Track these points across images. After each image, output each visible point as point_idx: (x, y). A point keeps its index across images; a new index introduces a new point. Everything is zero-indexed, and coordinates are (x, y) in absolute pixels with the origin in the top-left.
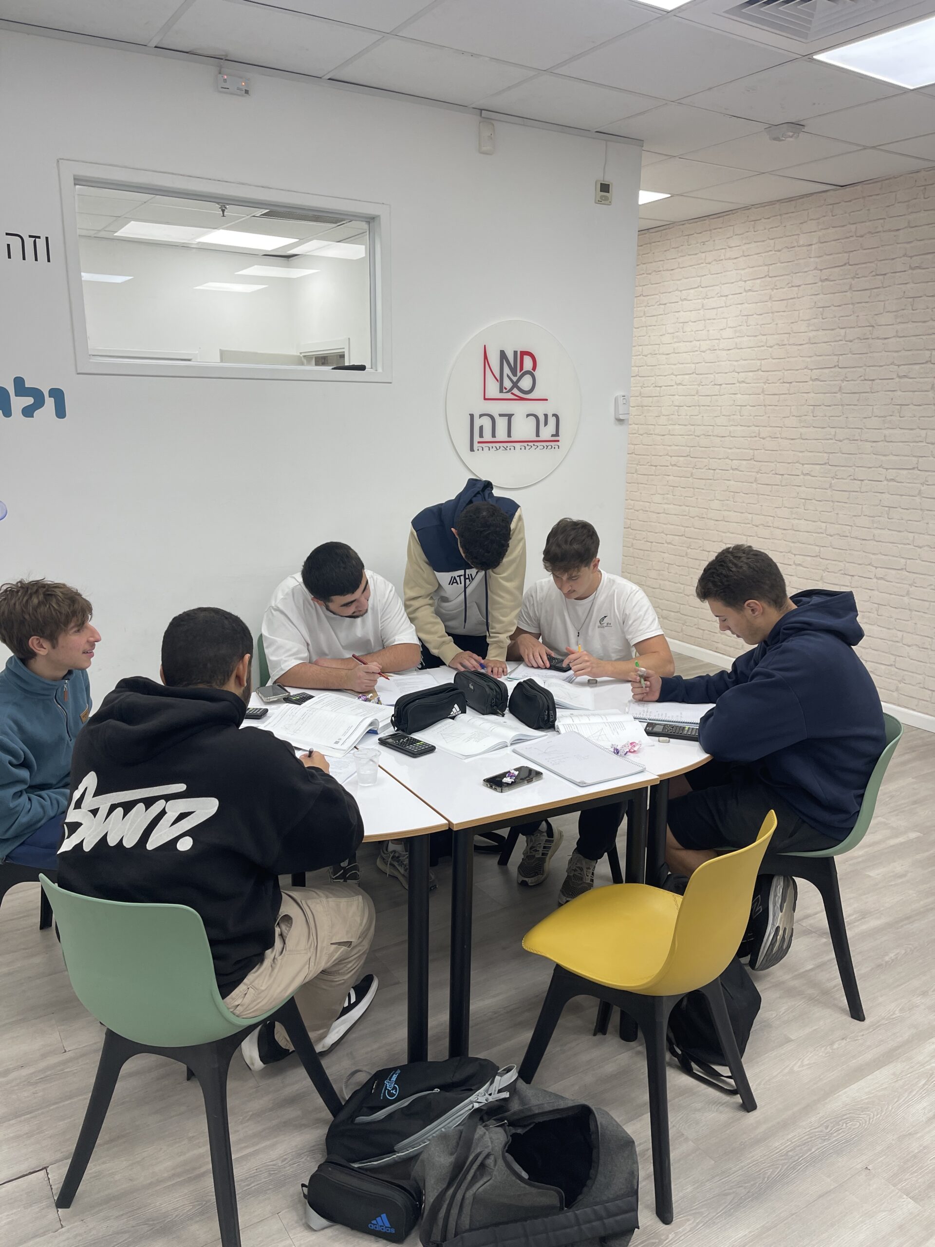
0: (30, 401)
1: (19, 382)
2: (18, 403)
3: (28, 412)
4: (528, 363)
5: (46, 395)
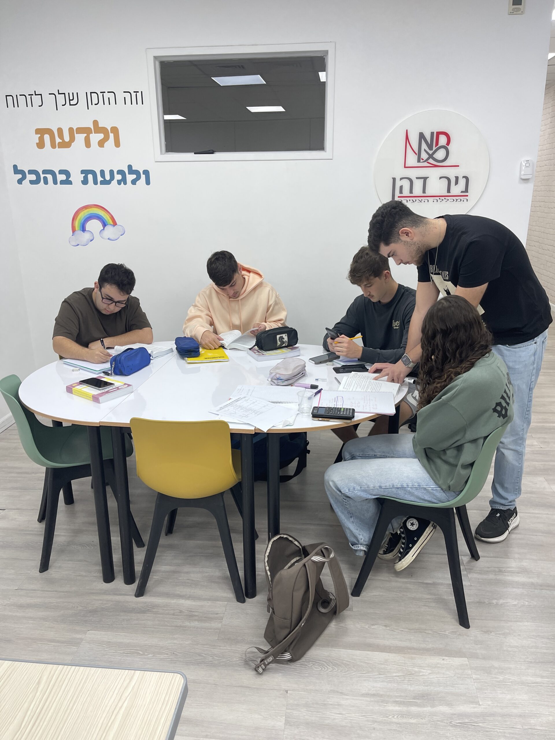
0: (134, 176)
1: (130, 167)
2: (130, 178)
3: (134, 182)
4: (443, 140)
5: (141, 173)
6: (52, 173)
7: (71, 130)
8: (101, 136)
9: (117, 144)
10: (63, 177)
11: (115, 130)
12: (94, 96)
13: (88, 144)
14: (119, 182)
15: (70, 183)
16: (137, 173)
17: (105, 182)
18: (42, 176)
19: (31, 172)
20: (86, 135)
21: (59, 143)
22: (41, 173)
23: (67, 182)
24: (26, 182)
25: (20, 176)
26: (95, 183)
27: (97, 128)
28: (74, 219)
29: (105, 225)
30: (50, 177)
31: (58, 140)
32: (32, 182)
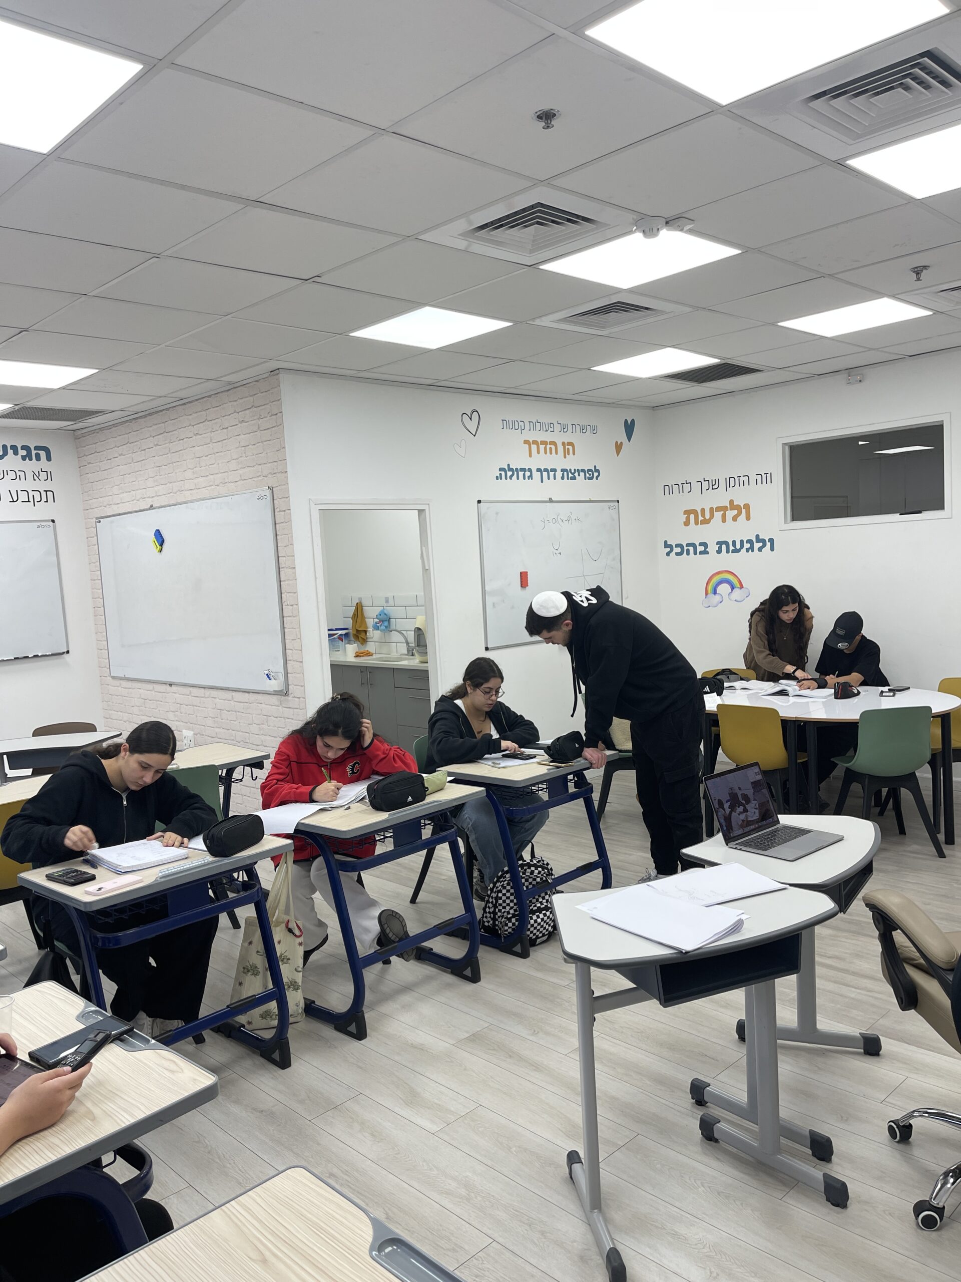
0: (761, 544)
1: (757, 536)
2: (757, 545)
3: (760, 549)
5: (767, 541)
6: (693, 545)
7: (711, 509)
8: (735, 512)
9: (748, 518)
10: (702, 548)
11: (747, 507)
12: (732, 480)
13: (724, 520)
14: (747, 550)
15: (707, 553)
16: (764, 541)
17: (736, 551)
18: (686, 548)
19: (677, 546)
20: (723, 512)
21: (701, 520)
22: (685, 546)
23: (705, 552)
24: (673, 554)
25: (668, 549)
26: (728, 552)
27: (733, 506)
28: (707, 584)
29: (733, 588)
30: (691, 549)
31: (700, 518)
32: (677, 554)
